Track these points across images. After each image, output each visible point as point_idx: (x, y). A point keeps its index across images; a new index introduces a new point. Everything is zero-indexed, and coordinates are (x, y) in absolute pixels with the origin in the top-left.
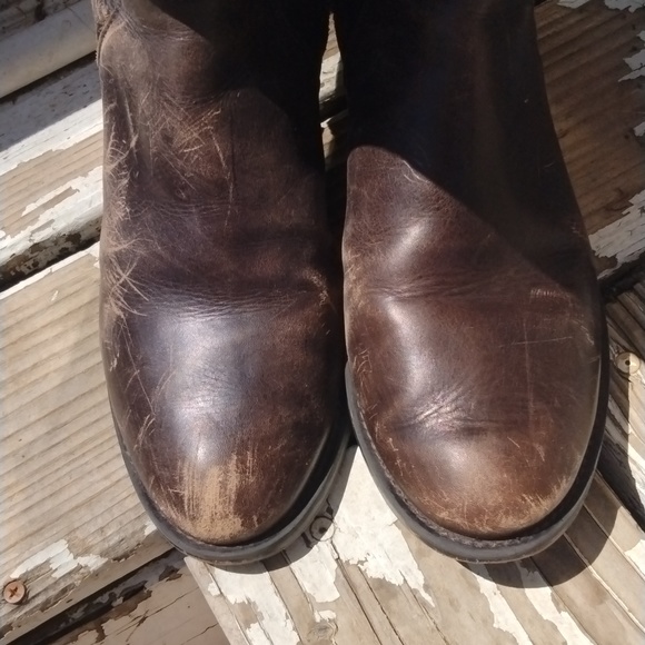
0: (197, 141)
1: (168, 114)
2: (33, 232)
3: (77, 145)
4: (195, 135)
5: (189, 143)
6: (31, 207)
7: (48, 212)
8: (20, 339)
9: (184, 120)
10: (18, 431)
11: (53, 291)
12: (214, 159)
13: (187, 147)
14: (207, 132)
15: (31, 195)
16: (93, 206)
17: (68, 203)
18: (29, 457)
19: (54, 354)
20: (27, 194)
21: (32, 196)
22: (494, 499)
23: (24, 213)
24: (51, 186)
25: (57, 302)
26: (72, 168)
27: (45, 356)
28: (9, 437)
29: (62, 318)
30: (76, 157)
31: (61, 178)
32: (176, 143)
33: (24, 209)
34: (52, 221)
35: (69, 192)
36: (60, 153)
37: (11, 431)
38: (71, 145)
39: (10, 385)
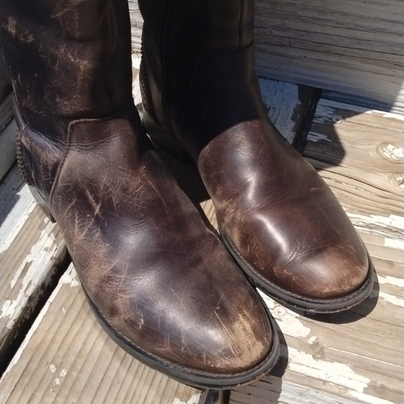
0: (141, 184)
1: (123, 177)
2: (25, 291)
3: (11, 244)
4: (139, 181)
5: (137, 186)
6: (13, 283)
7: (25, 279)
8: (64, 338)
9: (132, 175)
10: (104, 375)
11: (61, 309)
12: (151, 190)
13: (137, 189)
14: (144, 177)
15: (8, 277)
16: (46, 263)
17: (32, 269)
18: (121, 381)
19: (89, 333)
20: (5, 278)
21: (10, 277)
22: (346, 272)
23: (12, 287)
24: (15, 267)
25: (68, 312)
26: (19, 254)
27: (85, 337)
28: (102, 380)
29: (77, 316)
30: (16, 249)
31: (18, 261)
32: (131, 189)
33: (10, 285)
34: (31, 281)
35: (28, 265)
36: (6, 251)
37: (101, 378)
38: (9, 245)
39: (79, 360)
